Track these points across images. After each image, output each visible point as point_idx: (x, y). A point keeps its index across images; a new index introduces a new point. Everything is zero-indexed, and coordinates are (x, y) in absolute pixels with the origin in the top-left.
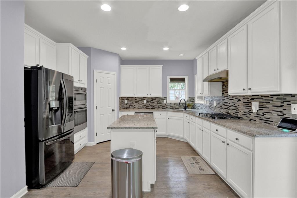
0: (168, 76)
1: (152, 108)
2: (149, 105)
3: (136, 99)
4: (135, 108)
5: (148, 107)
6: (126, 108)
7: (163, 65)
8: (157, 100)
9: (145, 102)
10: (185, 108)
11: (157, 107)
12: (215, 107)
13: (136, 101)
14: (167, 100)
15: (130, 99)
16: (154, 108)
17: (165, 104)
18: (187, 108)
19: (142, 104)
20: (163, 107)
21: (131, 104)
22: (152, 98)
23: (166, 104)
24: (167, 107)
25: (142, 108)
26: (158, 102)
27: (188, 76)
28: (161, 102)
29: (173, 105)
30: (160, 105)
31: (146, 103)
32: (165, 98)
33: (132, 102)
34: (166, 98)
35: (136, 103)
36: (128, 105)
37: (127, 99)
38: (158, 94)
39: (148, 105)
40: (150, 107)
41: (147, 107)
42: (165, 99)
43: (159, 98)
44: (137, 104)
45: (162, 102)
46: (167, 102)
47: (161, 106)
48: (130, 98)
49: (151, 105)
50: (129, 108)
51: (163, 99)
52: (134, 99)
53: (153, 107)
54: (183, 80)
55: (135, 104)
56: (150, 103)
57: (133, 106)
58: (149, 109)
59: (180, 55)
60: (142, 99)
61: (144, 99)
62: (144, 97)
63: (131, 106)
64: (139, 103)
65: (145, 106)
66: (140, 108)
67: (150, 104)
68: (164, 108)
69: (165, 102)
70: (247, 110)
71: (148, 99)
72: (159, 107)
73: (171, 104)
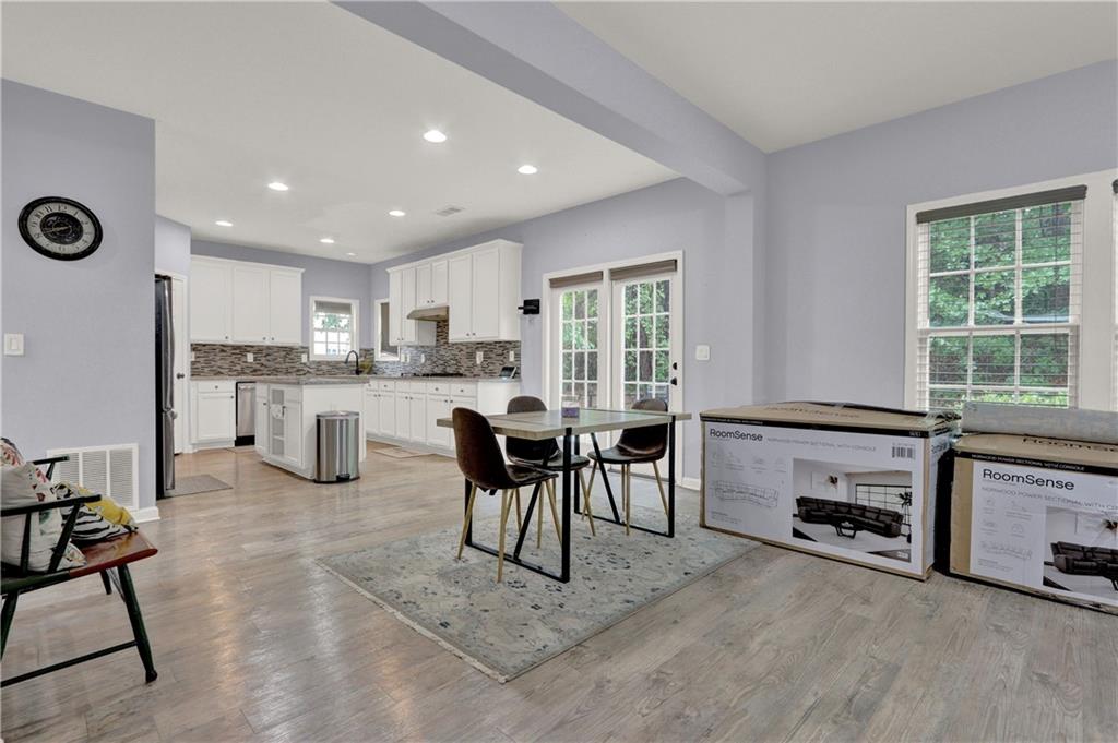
0: (311, 297)
1: (269, 375)
2: (262, 365)
3: (222, 351)
4: (220, 373)
5: (260, 370)
6: (193, 375)
7: (303, 270)
8: (284, 353)
9: (250, 358)
10: (358, 373)
11: (284, 371)
12: (423, 365)
13: (224, 354)
14: (308, 354)
15: (205, 348)
16: (275, 373)
17: (304, 364)
18: (361, 373)
19: (240, 362)
20: (298, 371)
21: (208, 362)
22: (269, 348)
23: (308, 365)
24: (308, 372)
25: (242, 373)
26: (287, 359)
27: (358, 301)
28: (294, 358)
29: (324, 366)
30: (292, 365)
31: (255, 361)
32: (304, 350)
33: (211, 356)
34: (306, 349)
35: (222, 361)
36: (198, 366)
37: (195, 350)
38: (291, 338)
39: (258, 366)
40: (263, 372)
41: (255, 371)
42: (303, 353)
43: (287, 349)
44: (225, 364)
45: (297, 360)
46: (308, 358)
47: (295, 369)
48: (204, 345)
49: (266, 367)
50: (202, 374)
51: (298, 351)
52: (217, 351)
53: (273, 370)
54: (346, 308)
55: (219, 364)
56: (263, 361)
57: (214, 368)
58: (262, 375)
60: (241, 350)
61: (249, 349)
62: (246, 346)
63: (206, 369)
64: (231, 359)
65: (252, 369)
66: (235, 373)
67: (265, 363)
68: (302, 373)
69: (304, 358)
70: (470, 364)
71: (259, 351)
72: (290, 371)
73: (318, 365)
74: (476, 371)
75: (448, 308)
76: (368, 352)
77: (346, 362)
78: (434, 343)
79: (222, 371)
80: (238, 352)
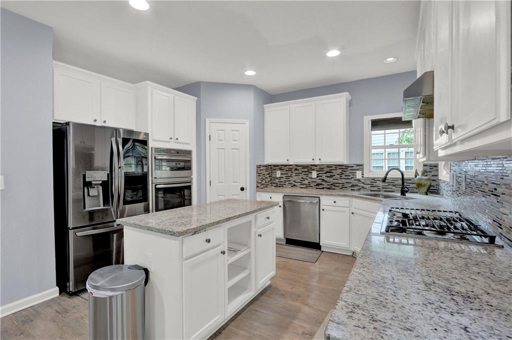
0: (365, 117)
1: (328, 188)
2: (323, 180)
3: (296, 169)
4: (295, 185)
5: (321, 184)
6: (280, 186)
7: (348, 93)
8: (340, 171)
9: (314, 174)
10: (403, 193)
11: (341, 186)
13: (297, 172)
14: (363, 171)
15: (286, 168)
16: (333, 187)
17: (359, 180)
18: (407, 192)
19: (308, 178)
20: (353, 186)
21: (287, 177)
22: (329, 166)
23: (362, 181)
24: (363, 187)
25: (308, 186)
26: (343, 175)
28: (350, 174)
29: (378, 182)
30: (348, 181)
31: (317, 177)
32: (358, 167)
33: (290, 173)
34: (360, 166)
35: (297, 177)
36: (282, 180)
37: (280, 169)
38: (337, 156)
39: (320, 181)
40: (324, 186)
41: (318, 185)
42: (358, 170)
43: (344, 167)
44: (298, 179)
45: (352, 176)
46: (363, 174)
47: (350, 185)
48: (286, 166)
49: (326, 182)
50: (284, 186)
51: (353, 168)
52: (293, 169)
53: (332, 185)
55: (294, 179)
56: (324, 177)
57: (292, 182)
58: (323, 188)
60: (308, 168)
61: (313, 168)
62: (312, 165)
63: (287, 183)
64: (302, 176)
65: (316, 184)
66: (304, 186)
67: (326, 179)
68: (356, 188)
69: (359, 175)
71: (320, 168)
72: (345, 186)
73: (373, 181)
76: (431, 169)
77: (384, 180)
79: (296, 184)
80: (306, 170)
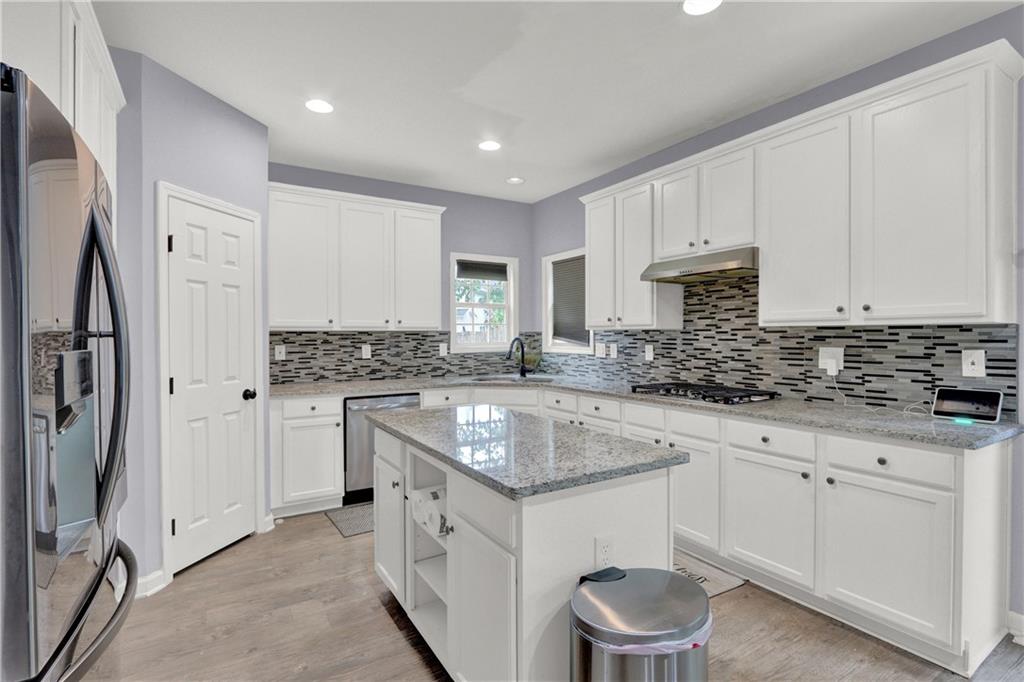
0: (452, 254)
1: (392, 377)
2: (384, 363)
3: (326, 342)
4: (323, 377)
5: (380, 370)
6: (283, 382)
7: (444, 209)
8: (414, 343)
9: (366, 351)
10: (523, 373)
11: (415, 370)
12: (650, 365)
13: (329, 347)
14: (449, 343)
15: (300, 338)
16: (403, 374)
17: (443, 359)
19: (352, 359)
20: (435, 369)
21: (305, 360)
22: (395, 335)
23: (448, 360)
24: (449, 371)
25: (354, 376)
26: (419, 351)
27: (517, 260)
28: (429, 349)
29: (470, 361)
30: (426, 361)
31: (373, 356)
32: (442, 337)
33: (309, 351)
34: (445, 335)
35: (326, 359)
36: (290, 366)
37: (285, 341)
38: (424, 320)
39: (378, 364)
40: (386, 374)
41: (374, 372)
42: (441, 341)
43: (420, 337)
44: (331, 362)
45: (433, 353)
46: (449, 349)
47: (430, 368)
48: (300, 333)
49: (389, 364)
50: (296, 380)
51: (434, 339)
52: (319, 342)
53: (399, 370)
54: (499, 271)
55: (321, 362)
56: (385, 356)
57: (314, 370)
58: (383, 378)
59: (508, 181)
60: (355, 339)
61: (364, 338)
62: (360, 333)
63: (303, 372)
64: (339, 355)
65: (369, 370)
66: (344, 377)
67: (388, 359)
68: (440, 372)
69: (443, 351)
70: (795, 372)
71: (378, 339)
72: (422, 370)
73: (462, 359)
74: (816, 388)
75: (754, 253)
76: (531, 339)
78: (680, 326)
79: (325, 373)
80: (348, 342)
